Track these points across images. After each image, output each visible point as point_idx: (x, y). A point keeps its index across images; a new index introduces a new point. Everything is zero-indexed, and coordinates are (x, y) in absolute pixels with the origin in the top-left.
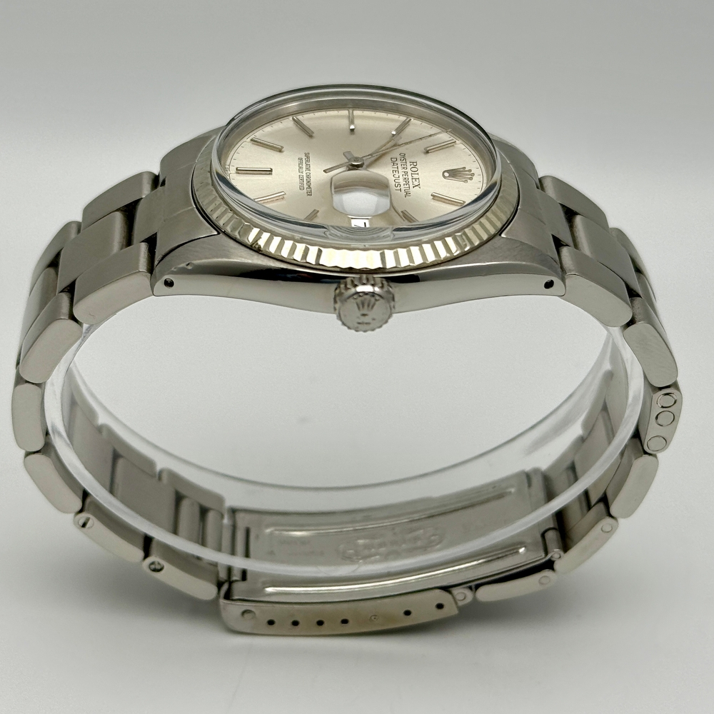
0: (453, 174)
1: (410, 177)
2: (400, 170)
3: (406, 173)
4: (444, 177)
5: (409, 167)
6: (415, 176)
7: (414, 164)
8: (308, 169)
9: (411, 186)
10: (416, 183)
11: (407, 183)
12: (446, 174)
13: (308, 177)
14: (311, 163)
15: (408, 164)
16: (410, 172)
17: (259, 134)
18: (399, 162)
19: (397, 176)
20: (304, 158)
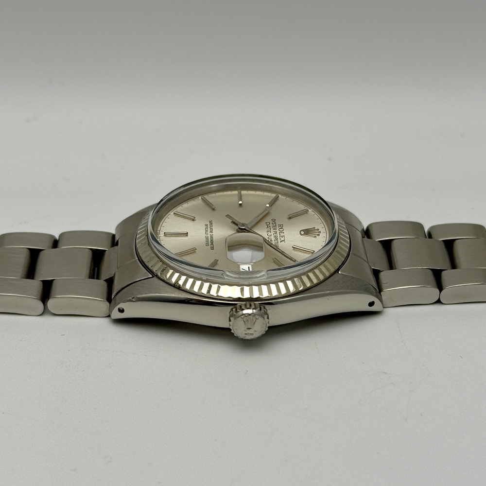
0: (307, 232)
1: (278, 235)
2: (272, 231)
3: (276, 233)
4: (301, 234)
5: (278, 228)
6: (282, 234)
7: (281, 226)
8: (211, 232)
9: (279, 241)
10: (283, 239)
11: (277, 239)
12: (302, 233)
13: (212, 237)
14: (213, 227)
15: (277, 226)
16: (278, 232)
17: (179, 209)
18: (271, 225)
19: (270, 234)
20: (209, 224)
